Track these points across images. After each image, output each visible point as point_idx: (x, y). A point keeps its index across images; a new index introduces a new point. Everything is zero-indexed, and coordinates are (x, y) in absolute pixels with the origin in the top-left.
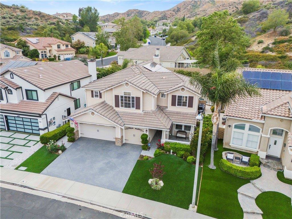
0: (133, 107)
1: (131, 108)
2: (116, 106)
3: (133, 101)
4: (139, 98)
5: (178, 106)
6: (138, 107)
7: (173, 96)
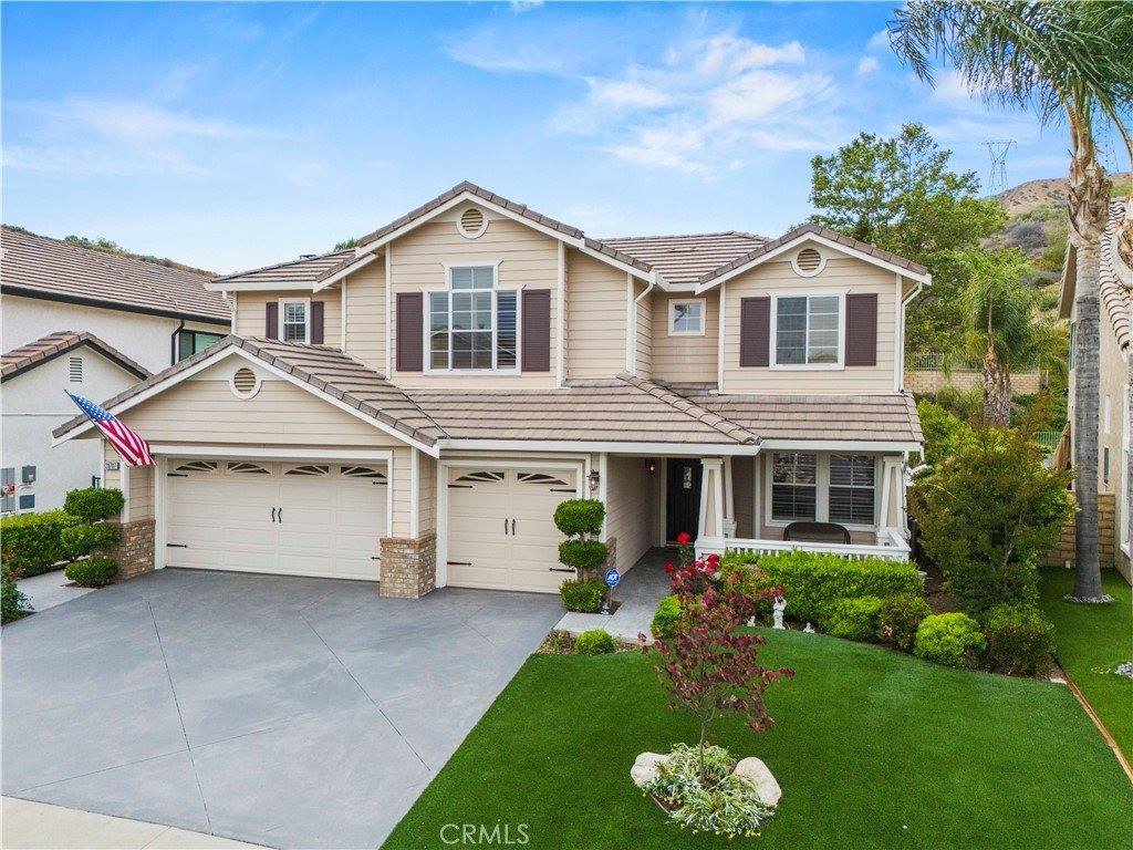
0: (506, 359)
1: (495, 370)
2: (402, 365)
3: (506, 321)
4: (546, 294)
5: (781, 367)
6: (537, 360)
7: (745, 301)
